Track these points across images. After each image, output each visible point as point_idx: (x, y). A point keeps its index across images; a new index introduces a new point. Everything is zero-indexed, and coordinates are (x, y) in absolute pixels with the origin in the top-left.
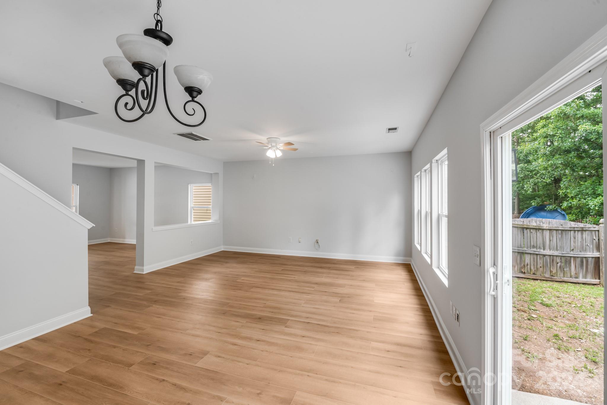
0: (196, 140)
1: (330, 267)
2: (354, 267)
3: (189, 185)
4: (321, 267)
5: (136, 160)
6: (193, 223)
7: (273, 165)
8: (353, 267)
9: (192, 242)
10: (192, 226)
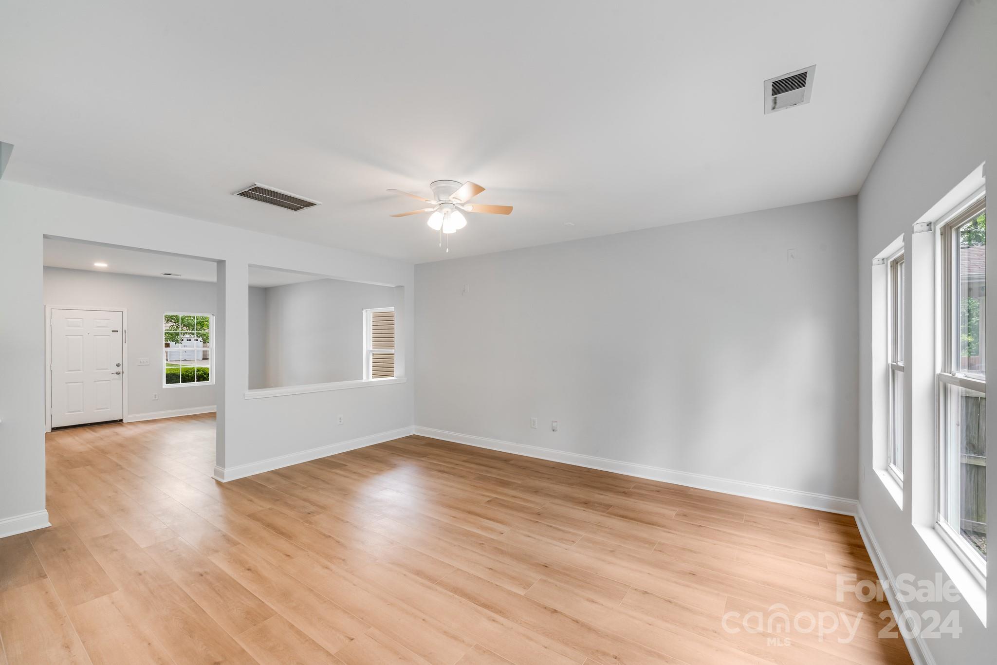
0: (296, 209)
1: (610, 506)
2: (674, 513)
3: (364, 311)
4: (586, 504)
5: (215, 262)
6: (371, 379)
7: (447, 251)
8: (670, 512)
9: (340, 418)
10: (368, 385)
